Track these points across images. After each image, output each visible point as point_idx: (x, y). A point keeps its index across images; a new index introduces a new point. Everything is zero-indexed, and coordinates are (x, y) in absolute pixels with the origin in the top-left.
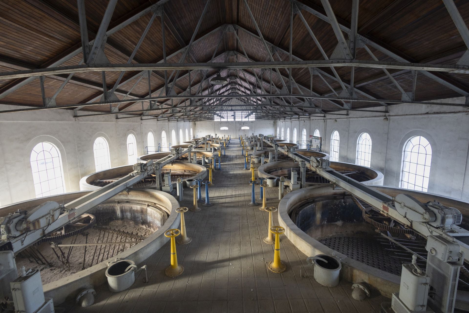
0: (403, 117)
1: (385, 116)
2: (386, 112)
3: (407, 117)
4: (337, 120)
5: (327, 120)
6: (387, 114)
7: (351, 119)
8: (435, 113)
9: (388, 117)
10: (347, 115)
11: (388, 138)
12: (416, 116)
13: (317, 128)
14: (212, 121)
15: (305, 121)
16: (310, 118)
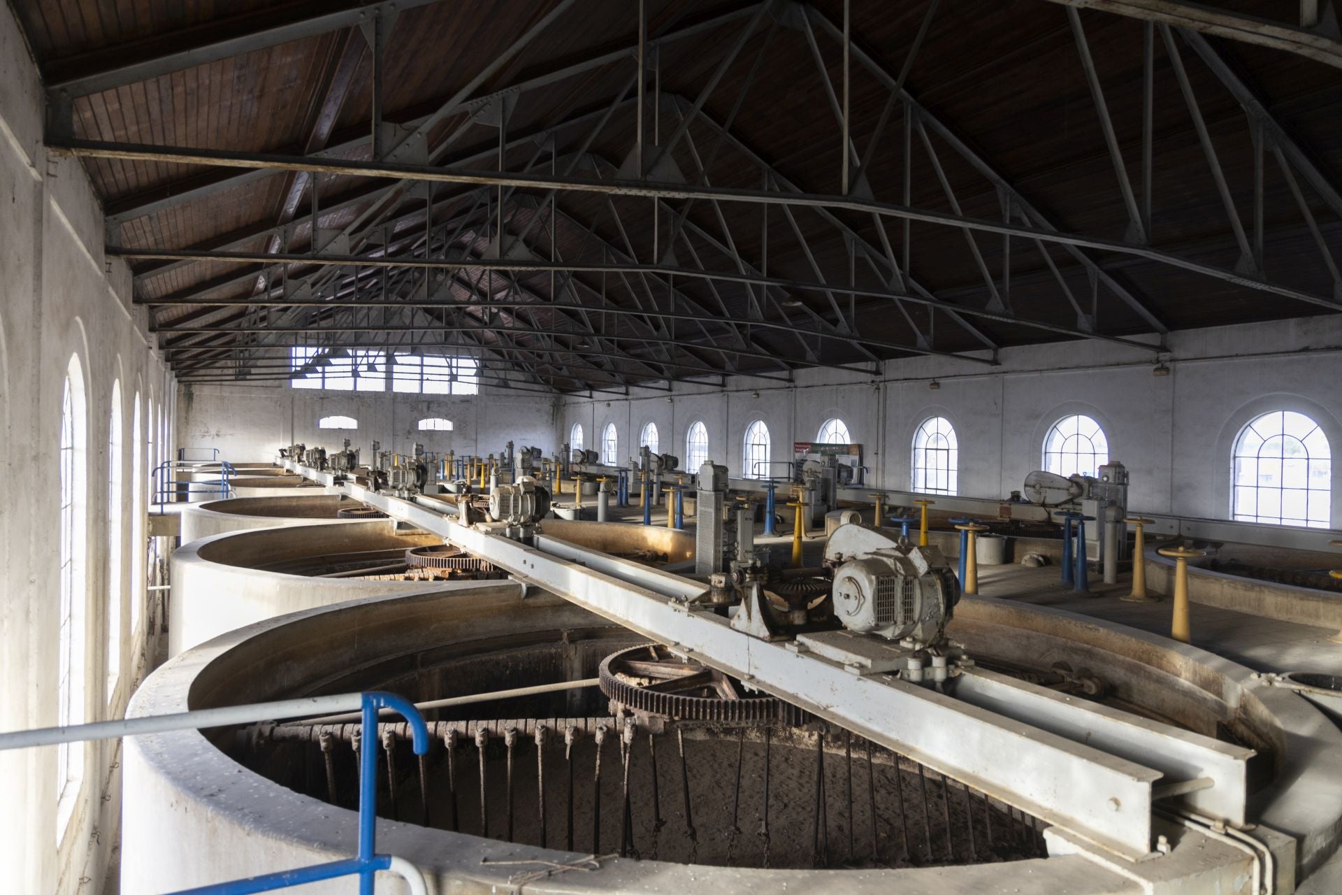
0: (1226, 361)
1: (1158, 361)
2: (1163, 348)
3: (1236, 361)
4: (942, 381)
5: (889, 384)
6: (1164, 356)
7: (1008, 377)
8: (1329, 348)
9: (1168, 364)
10: (995, 362)
11: (1173, 425)
12: (1267, 359)
13: (834, 416)
14: (280, 387)
15: (761, 392)
16: (791, 380)
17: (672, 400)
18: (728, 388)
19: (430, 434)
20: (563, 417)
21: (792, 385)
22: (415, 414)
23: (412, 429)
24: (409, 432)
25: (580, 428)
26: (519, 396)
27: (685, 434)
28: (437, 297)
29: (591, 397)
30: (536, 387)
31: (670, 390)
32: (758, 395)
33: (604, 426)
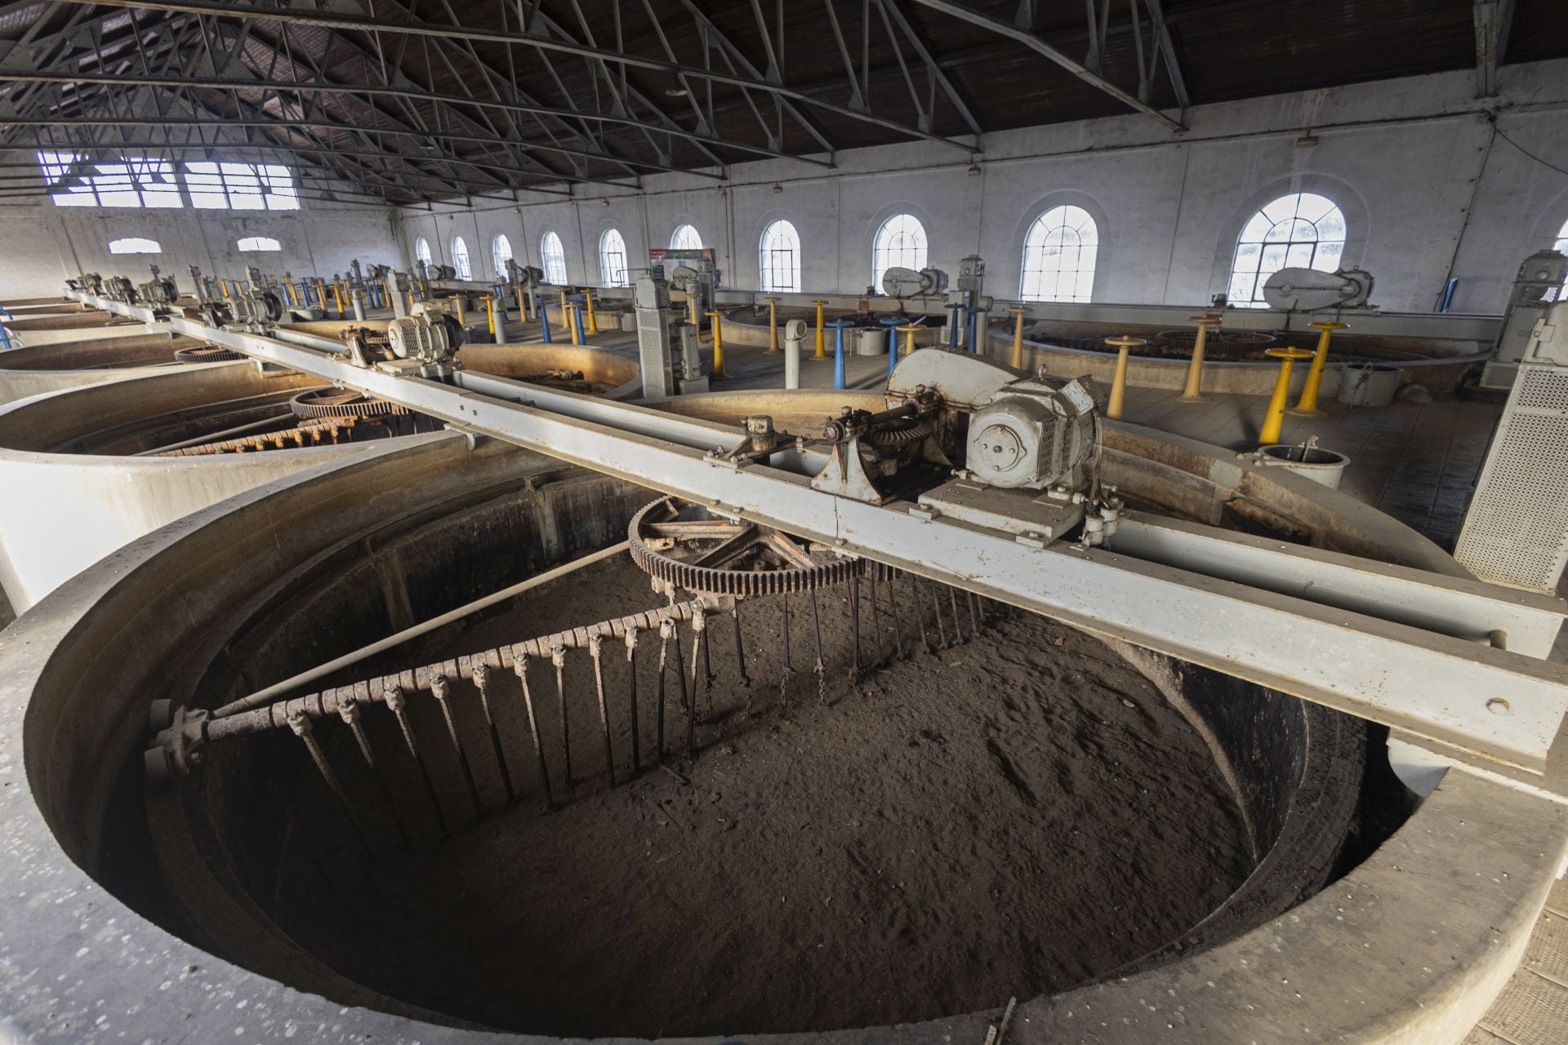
0: (1027, 161)
1: (972, 162)
2: (977, 150)
3: (1035, 160)
4: (784, 185)
5: (735, 189)
6: (978, 157)
7: (843, 179)
8: (1108, 148)
9: (980, 165)
10: (832, 165)
11: (981, 222)
12: (1059, 158)
13: (684, 222)
14: (37, 205)
15: (610, 200)
16: (639, 187)
17: (519, 211)
18: (577, 197)
19: (255, 255)
20: (403, 232)
21: (640, 191)
22: (230, 233)
23: (232, 252)
24: (229, 254)
25: (424, 242)
26: (349, 210)
27: (538, 245)
28: (228, 74)
29: (430, 209)
30: (366, 199)
31: (515, 200)
32: (608, 203)
33: (450, 240)
